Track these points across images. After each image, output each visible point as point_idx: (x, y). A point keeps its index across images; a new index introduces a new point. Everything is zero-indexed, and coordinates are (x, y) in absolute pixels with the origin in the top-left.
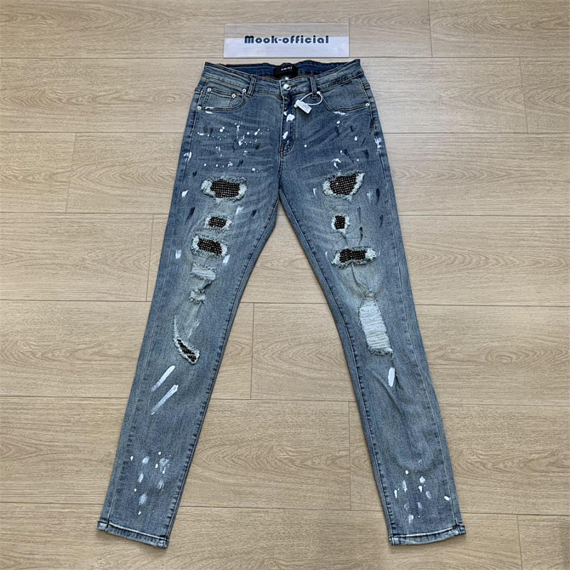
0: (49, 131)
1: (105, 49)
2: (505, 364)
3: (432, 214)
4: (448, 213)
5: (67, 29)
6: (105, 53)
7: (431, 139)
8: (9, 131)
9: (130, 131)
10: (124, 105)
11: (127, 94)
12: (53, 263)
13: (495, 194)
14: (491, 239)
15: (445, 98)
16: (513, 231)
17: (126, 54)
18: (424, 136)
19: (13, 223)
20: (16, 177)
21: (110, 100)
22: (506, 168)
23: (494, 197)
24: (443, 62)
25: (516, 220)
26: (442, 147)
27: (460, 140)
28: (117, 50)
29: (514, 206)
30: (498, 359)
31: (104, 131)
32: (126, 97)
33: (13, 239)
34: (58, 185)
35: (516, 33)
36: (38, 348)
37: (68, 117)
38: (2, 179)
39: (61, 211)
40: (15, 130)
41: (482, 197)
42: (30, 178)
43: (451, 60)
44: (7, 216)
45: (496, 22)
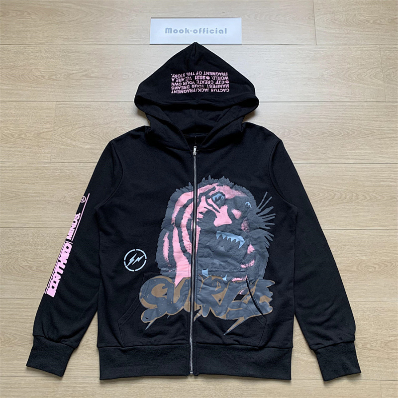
0: (35, 100)
1: (76, 38)
2: (370, 272)
3: (318, 162)
4: (329, 161)
5: (47, 23)
6: (76, 41)
7: (316, 106)
8: (6, 100)
9: (96, 100)
10: (91, 81)
11: (93, 72)
12: (42, 200)
13: (362, 147)
14: (360, 181)
15: (326, 76)
16: (376, 175)
17: (91, 41)
18: (311, 104)
19: (11, 170)
20: (13, 136)
21: (80, 77)
22: (371, 128)
23: (361, 149)
24: (324, 48)
25: (378, 166)
26: (324, 112)
27: (337, 107)
28: (84, 39)
29: (376, 156)
30: (366, 268)
31: (77, 100)
32: (92, 75)
33: (12, 182)
34: (44, 142)
35: (377, 26)
36: (34, 263)
37: (50, 89)
38: (2, 137)
39: (47, 161)
40: (11, 100)
41: (353, 150)
42: (23, 136)
43: (330, 46)
44: (7, 164)
45: (362, 18)
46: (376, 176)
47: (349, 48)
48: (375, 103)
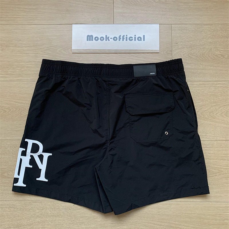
46: (221, 214)
47: (203, 84)
48: (224, 141)
